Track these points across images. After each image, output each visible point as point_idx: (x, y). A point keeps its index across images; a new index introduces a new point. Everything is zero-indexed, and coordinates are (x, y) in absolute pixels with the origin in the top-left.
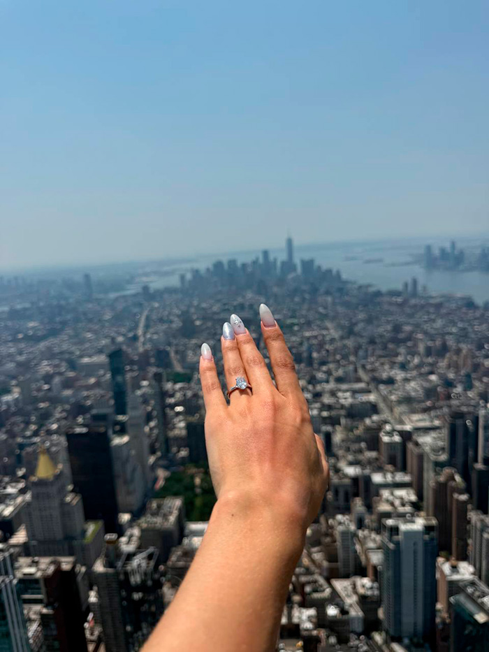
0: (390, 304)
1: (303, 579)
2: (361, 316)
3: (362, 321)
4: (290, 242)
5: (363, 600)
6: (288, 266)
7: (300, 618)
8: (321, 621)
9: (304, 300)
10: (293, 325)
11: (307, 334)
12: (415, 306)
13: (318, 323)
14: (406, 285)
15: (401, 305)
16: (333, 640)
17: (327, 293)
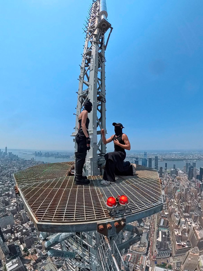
0: (28, 163)
1: (16, 227)
2: (22, 165)
3: (23, 166)
4: (6, 148)
5: (30, 226)
6: (5, 153)
7: (17, 235)
8: (22, 234)
9: (9, 161)
10: (6, 168)
11: (10, 170)
12: (33, 163)
13: (12, 167)
14: (31, 159)
15: (30, 163)
16: (26, 236)
17: (15, 160)
